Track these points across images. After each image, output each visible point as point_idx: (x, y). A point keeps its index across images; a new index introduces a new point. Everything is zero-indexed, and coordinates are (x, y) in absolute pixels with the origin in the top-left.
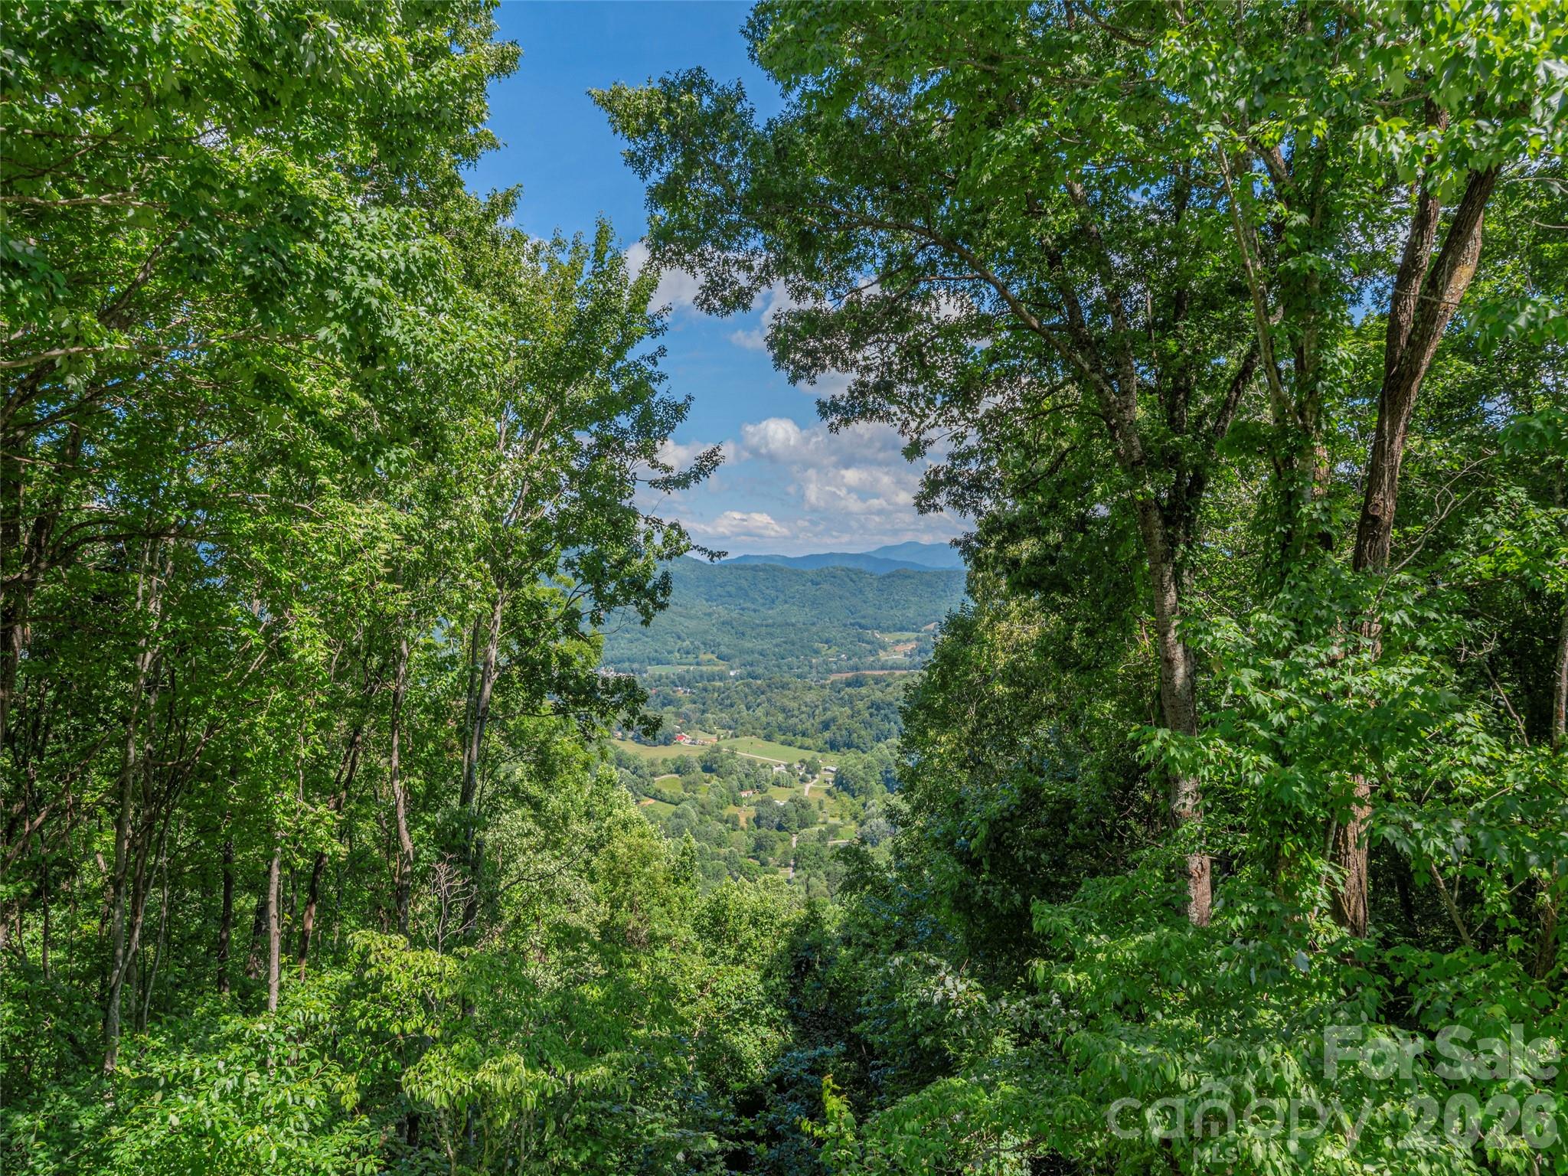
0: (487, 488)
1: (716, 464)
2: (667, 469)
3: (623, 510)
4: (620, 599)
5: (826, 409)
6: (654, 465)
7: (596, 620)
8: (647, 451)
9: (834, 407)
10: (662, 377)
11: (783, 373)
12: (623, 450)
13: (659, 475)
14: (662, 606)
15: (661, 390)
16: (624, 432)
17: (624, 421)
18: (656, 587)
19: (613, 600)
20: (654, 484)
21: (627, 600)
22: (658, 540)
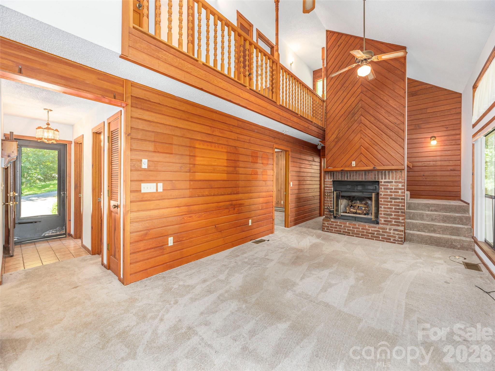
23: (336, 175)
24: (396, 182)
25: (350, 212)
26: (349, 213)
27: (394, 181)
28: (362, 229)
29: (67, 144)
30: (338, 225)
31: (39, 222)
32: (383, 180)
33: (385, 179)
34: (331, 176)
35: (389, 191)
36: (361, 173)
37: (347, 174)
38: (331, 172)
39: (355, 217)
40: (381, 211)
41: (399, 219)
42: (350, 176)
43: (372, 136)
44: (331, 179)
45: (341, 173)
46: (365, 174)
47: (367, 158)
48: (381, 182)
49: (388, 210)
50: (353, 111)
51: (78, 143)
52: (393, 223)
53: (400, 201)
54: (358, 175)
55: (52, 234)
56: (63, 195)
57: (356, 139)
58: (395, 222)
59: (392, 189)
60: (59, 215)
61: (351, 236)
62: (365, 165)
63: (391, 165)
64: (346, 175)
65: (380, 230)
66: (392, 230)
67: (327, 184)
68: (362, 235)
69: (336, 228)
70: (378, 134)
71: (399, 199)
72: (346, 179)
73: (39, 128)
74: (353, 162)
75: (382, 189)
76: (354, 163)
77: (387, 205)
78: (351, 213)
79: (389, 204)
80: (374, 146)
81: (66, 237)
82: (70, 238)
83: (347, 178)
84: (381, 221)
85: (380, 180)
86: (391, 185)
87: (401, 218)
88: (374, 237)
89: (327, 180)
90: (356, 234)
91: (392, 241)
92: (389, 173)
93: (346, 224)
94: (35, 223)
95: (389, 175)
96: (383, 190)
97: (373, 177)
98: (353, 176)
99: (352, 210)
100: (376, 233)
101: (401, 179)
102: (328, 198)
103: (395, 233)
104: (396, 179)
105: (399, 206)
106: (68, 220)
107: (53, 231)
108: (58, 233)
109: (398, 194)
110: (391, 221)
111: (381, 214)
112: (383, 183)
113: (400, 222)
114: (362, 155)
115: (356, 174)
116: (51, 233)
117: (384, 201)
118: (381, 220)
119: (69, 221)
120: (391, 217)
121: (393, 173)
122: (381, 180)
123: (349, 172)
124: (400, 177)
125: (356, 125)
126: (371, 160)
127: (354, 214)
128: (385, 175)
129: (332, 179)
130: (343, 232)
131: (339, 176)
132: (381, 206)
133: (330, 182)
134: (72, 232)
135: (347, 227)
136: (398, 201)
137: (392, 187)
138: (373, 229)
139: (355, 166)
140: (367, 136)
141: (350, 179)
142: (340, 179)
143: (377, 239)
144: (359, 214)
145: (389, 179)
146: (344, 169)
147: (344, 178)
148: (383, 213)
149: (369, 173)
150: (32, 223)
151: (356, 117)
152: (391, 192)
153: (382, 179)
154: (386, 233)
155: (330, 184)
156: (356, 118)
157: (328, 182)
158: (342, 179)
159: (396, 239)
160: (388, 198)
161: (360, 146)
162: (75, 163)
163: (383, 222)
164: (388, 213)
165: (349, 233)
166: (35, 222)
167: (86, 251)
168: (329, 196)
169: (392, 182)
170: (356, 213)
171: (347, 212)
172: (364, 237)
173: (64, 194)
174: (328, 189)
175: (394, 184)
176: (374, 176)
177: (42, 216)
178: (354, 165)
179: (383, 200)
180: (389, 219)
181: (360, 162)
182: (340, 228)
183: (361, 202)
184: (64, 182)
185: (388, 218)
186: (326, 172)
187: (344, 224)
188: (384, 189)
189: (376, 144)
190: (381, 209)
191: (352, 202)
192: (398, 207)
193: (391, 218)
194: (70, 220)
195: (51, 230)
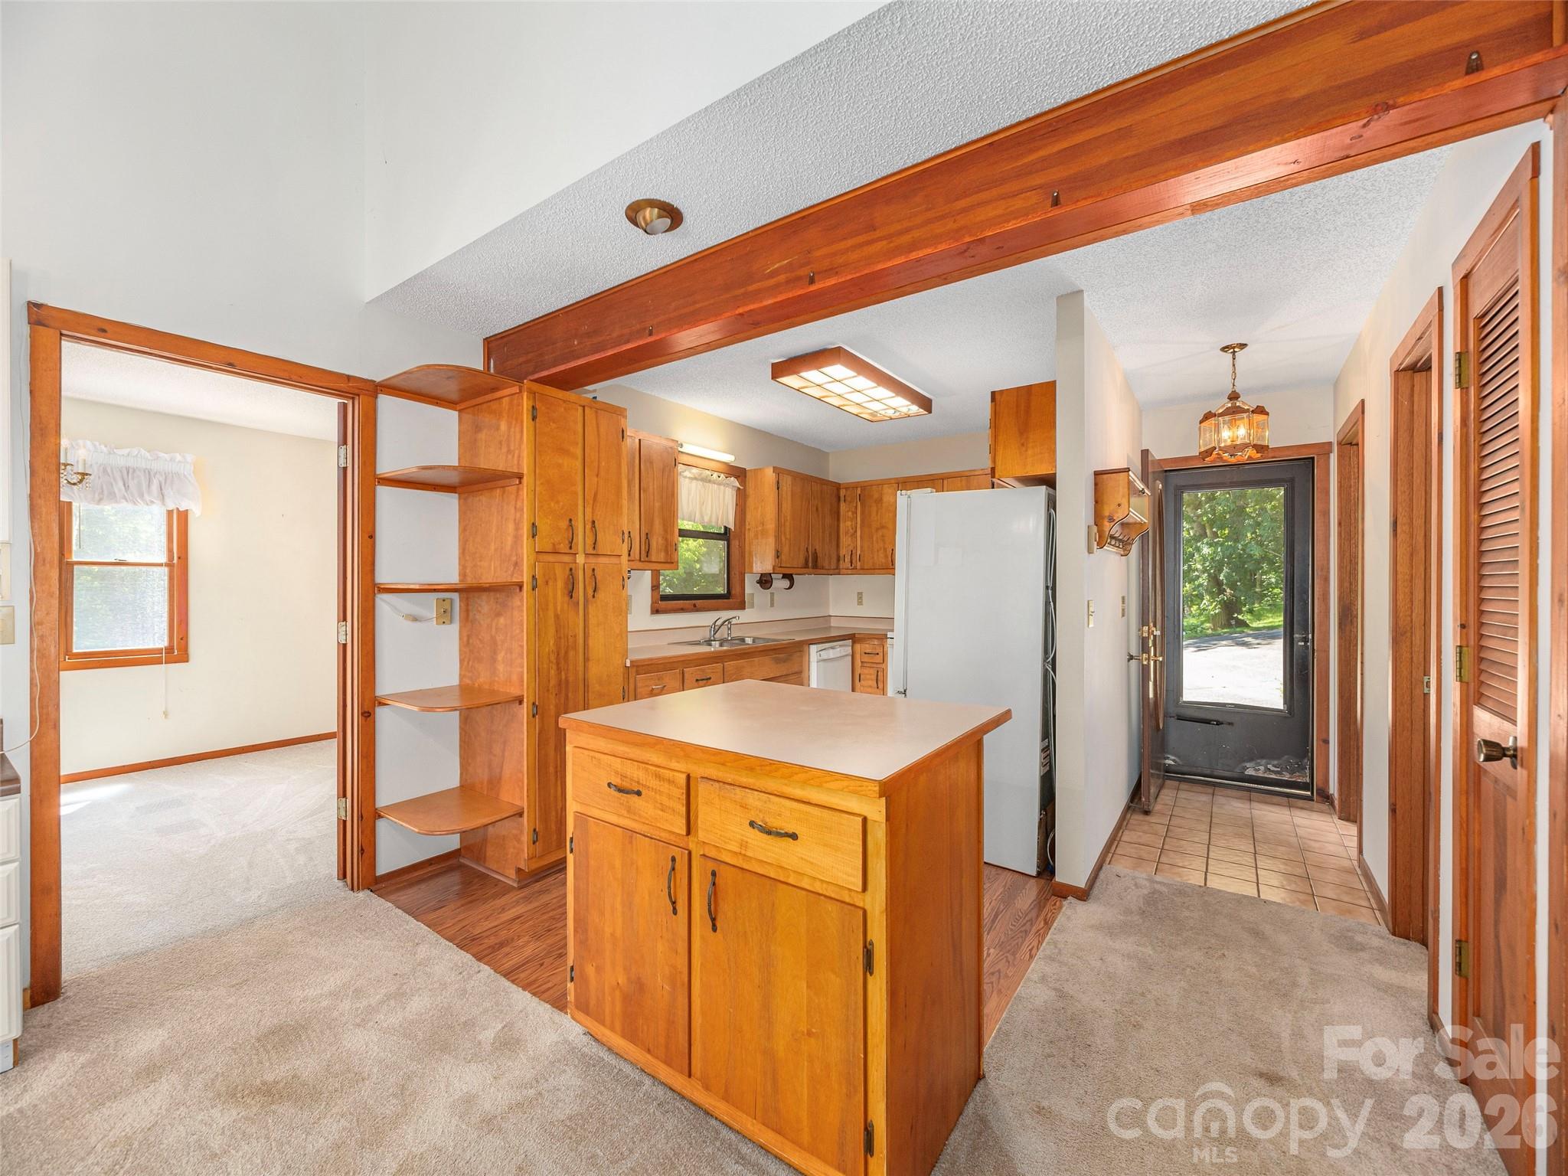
29: (1313, 458)
31: (1229, 724)
51: (1351, 444)
55: (1266, 775)
56: (1300, 644)
60: (1290, 713)
73: (1208, 416)
81: (1310, 799)
82: (1325, 807)
94: (1217, 724)
106: (1317, 740)
107: (1269, 766)
108: (1286, 777)
116: (1262, 768)
119: (1321, 743)
134: (1333, 788)
150: (1207, 722)
162: (1340, 524)
166: (1219, 723)
167: (1369, 895)
173: (1305, 640)
177: (1237, 706)
184: (1305, 597)
194: (1326, 742)
195: (1264, 761)
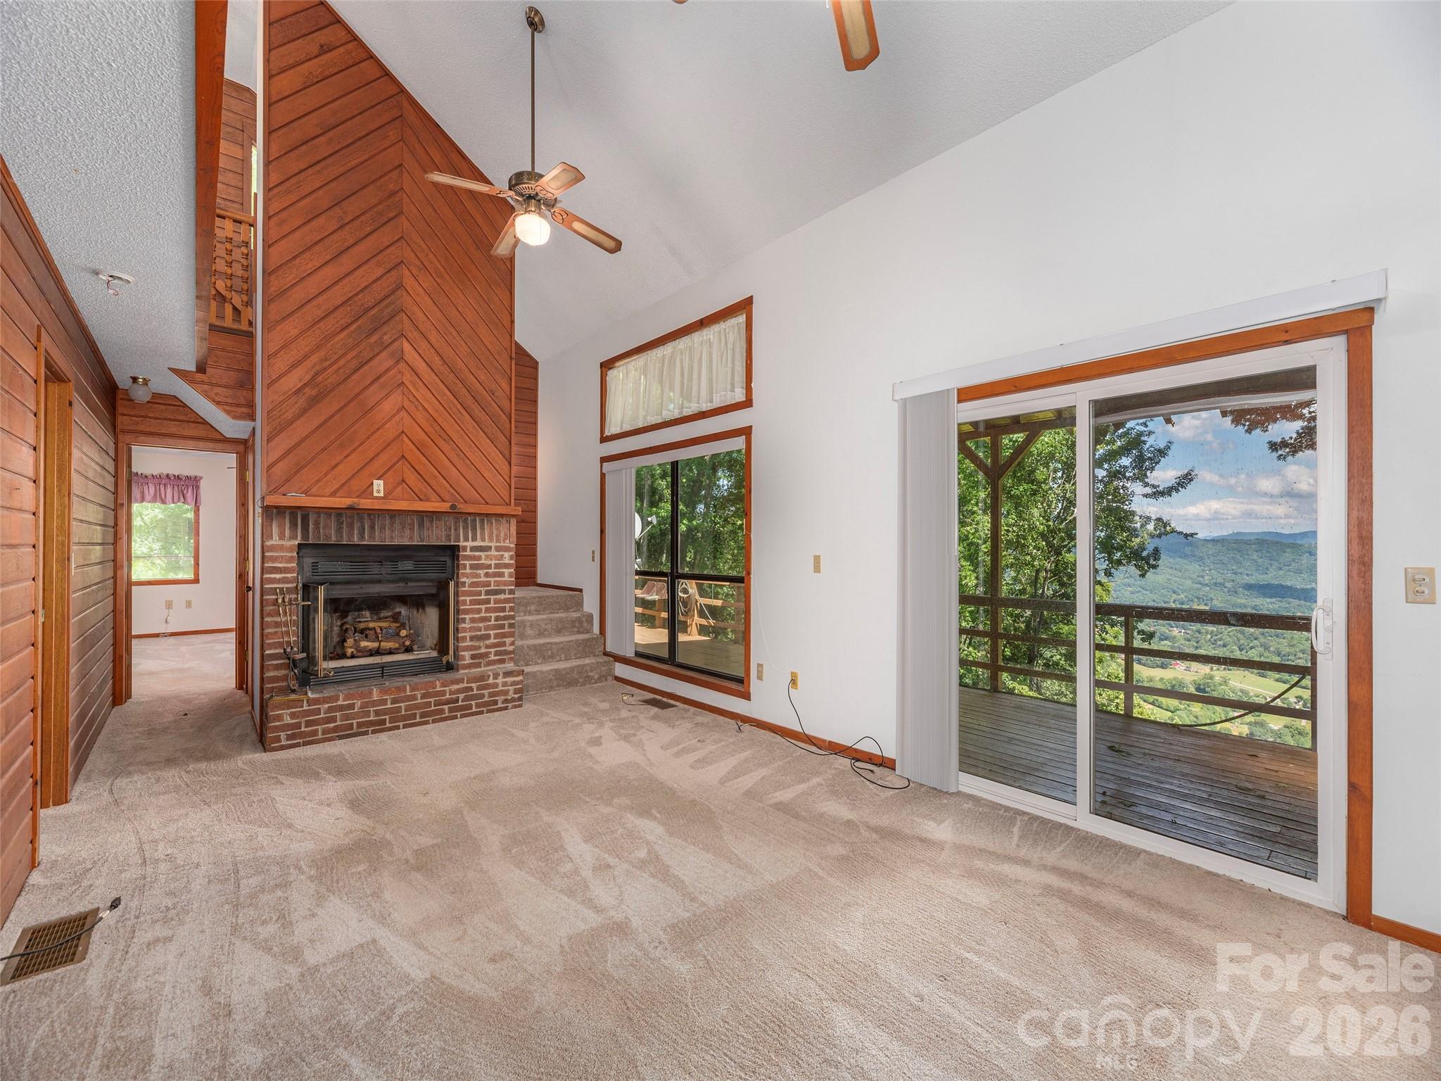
0: (1042, 504)
1: (1191, 480)
2: (1154, 486)
3: (1125, 511)
4: (1124, 562)
5: (1273, 446)
6: (1146, 485)
7: (1108, 573)
8: (1141, 477)
9: (1284, 444)
10: (1150, 433)
11: (1240, 428)
12: (1125, 477)
13: (1149, 490)
14: (1154, 567)
15: (1150, 441)
16: (1125, 467)
17: (1125, 461)
18: (1148, 556)
19: (1119, 562)
20: (1146, 496)
21: (1129, 562)
22: (1151, 527)
23: (317, 524)
24: (498, 549)
25: (359, 651)
26: (353, 657)
27: (493, 544)
28: (423, 697)
30: (341, 708)
32: (470, 544)
33: (472, 540)
34: (294, 525)
35: (482, 572)
36: (409, 521)
37: (361, 519)
38: (293, 510)
39: (382, 667)
40: (465, 630)
41: (504, 644)
42: (372, 527)
43: (436, 410)
44: (294, 537)
45: (339, 515)
46: (421, 525)
47: (421, 476)
48: (465, 548)
49: (481, 625)
50: (376, 310)
52: (493, 657)
53: (507, 596)
54: (397, 526)
57: (388, 406)
58: (497, 654)
59: (489, 567)
61: (390, 729)
62: (417, 495)
63: (484, 502)
64: (357, 526)
65: (473, 685)
66: (500, 677)
67: (274, 559)
68: (423, 715)
69: (333, 719)
70: (451, 409)
71: (503, 592)
72: (356, 540)
74: (376, 482)
75: (465, 569)
76: (379, 486)
77: (479, 611)
78: (360, 654)
79: (483, 607)
80: (441, 443)
83: (362, 537)
84: (464, 660)
85: (462, 544)
86: (487, 557)
87: (508, 640)
88: (459, 709)
89: (275, 541)
90: (405, 718)
91: (500, 705)
92: (482, 522)
93: (371, 693)
95: (483, 529)
96: (468, 571)
97: (444, 533)
98: (383, 528)
99: (364, 644)
100: (461, 696)
101: (508, 541)
102: (285, 613)
103: (506, 682)
104: (498, 541)
105: (503, 610)
109: (503, 579)
110: (486, 655)
111: (464, 638)
112: (468, 553)
113: (506, 653)
114: (406, 463)
115: (392, 524)
117: (473, 602)
118: (463, 656)
120: (488, 642)
121: (492, 523)
122: (465, 544)
123: (369, 515)
124: (506, 535)
125: (383, 361)
126: (432, 482)
127: (371, 655)
128: (474, 529)
129: (296, 538)
130: (360, 725)
131: (327, 527)
132: (463, 616)
133: (290, 549)
135: (374, 703)
136: (502, 596)
137: (489, 562)
138: (455, 687)
139: (382, 494)
140: (421, 408)
141: (372, 537)
142: (333, 538)
143: (466, 711)
144: (390, 652)
145: (483, 540)
146: (359, 504)
147: (351, 534)
148: (468, 635)
149: (431, 521)
151: (385, 334)
152: (487, 575)
153: (466, 539)
154: (486, 689)
155: (290, 560)
156: (385, 337)
157: (281, 548)
158: (342, 537)
159: (509, 698)
160: (479, 594)
161: (399, 436)
163: (468, 661)
164: (479, 633)
165: (383, 722)
168: (290, 604)
169: (488, 549)
170: (378, 652)
171: (349, 654)
172: (430, 719)
174: (278, 576)
175: (493, 553)
176: (446, 530)
178: (378, 491)
179: (468, 599)
180: (483, 650)
181: (399, 484)
182: (347, 717)
183: (377, 614)
185: (480, 647)
186: (272, 512)
187: (362, 696)
188: (472, 567)
189: (447, 438)
190: (463, 625)
191: (346, 616)
192: (502, 614)
193: (487, 647)
